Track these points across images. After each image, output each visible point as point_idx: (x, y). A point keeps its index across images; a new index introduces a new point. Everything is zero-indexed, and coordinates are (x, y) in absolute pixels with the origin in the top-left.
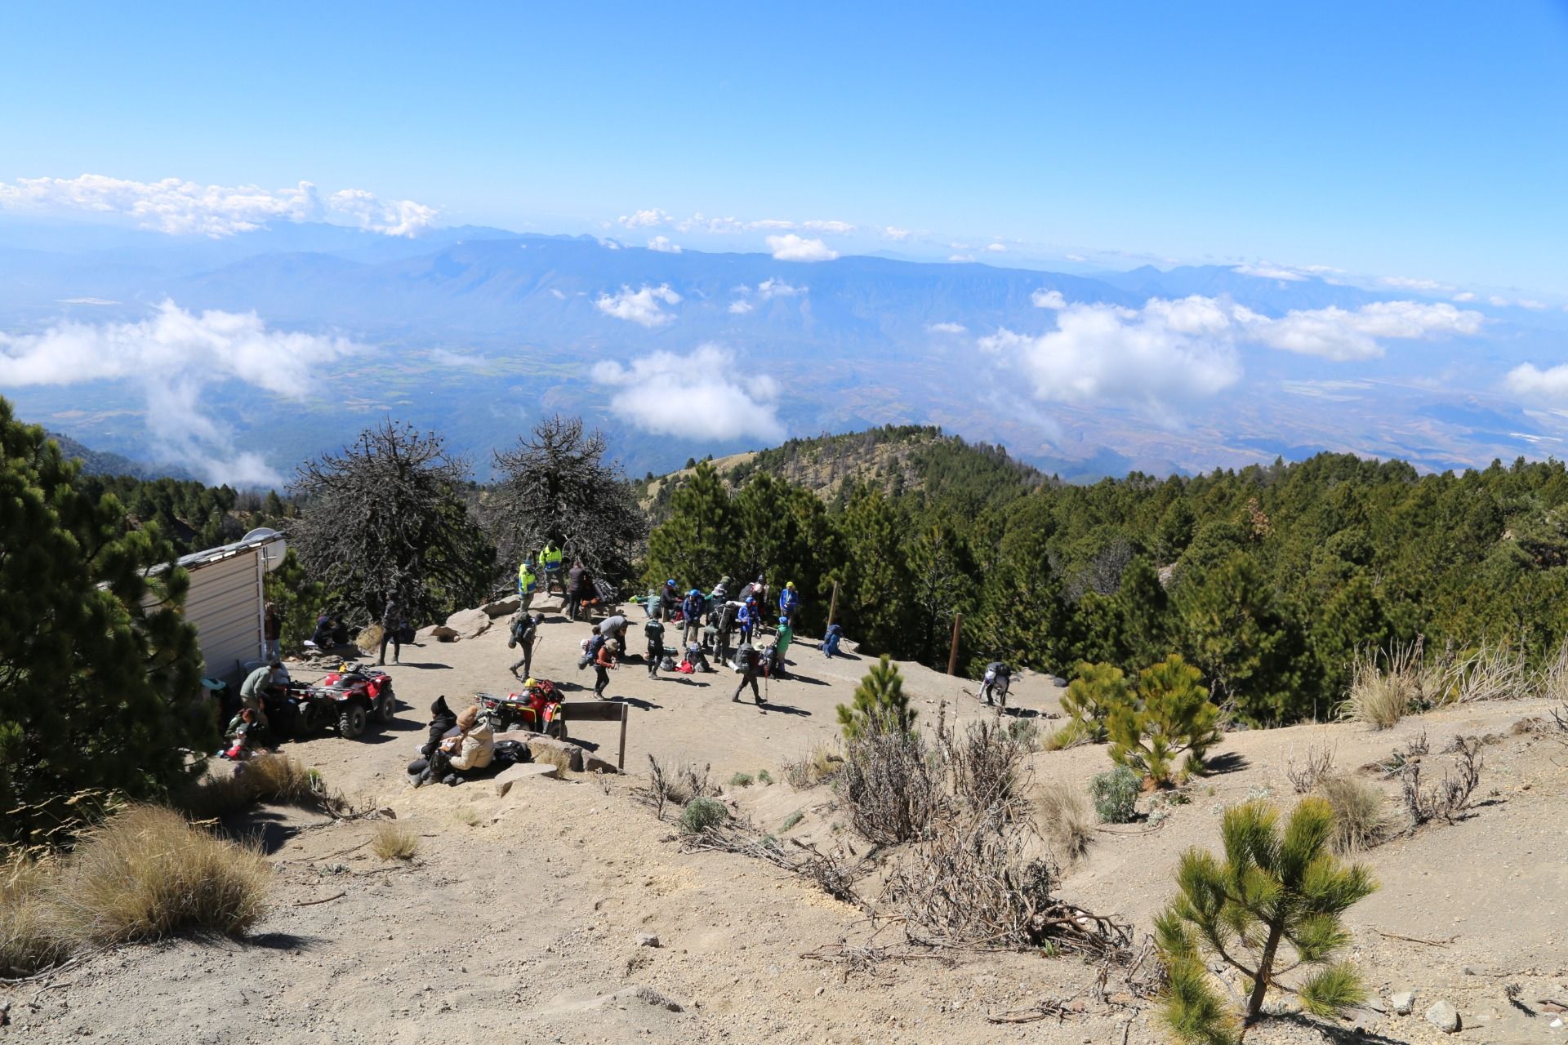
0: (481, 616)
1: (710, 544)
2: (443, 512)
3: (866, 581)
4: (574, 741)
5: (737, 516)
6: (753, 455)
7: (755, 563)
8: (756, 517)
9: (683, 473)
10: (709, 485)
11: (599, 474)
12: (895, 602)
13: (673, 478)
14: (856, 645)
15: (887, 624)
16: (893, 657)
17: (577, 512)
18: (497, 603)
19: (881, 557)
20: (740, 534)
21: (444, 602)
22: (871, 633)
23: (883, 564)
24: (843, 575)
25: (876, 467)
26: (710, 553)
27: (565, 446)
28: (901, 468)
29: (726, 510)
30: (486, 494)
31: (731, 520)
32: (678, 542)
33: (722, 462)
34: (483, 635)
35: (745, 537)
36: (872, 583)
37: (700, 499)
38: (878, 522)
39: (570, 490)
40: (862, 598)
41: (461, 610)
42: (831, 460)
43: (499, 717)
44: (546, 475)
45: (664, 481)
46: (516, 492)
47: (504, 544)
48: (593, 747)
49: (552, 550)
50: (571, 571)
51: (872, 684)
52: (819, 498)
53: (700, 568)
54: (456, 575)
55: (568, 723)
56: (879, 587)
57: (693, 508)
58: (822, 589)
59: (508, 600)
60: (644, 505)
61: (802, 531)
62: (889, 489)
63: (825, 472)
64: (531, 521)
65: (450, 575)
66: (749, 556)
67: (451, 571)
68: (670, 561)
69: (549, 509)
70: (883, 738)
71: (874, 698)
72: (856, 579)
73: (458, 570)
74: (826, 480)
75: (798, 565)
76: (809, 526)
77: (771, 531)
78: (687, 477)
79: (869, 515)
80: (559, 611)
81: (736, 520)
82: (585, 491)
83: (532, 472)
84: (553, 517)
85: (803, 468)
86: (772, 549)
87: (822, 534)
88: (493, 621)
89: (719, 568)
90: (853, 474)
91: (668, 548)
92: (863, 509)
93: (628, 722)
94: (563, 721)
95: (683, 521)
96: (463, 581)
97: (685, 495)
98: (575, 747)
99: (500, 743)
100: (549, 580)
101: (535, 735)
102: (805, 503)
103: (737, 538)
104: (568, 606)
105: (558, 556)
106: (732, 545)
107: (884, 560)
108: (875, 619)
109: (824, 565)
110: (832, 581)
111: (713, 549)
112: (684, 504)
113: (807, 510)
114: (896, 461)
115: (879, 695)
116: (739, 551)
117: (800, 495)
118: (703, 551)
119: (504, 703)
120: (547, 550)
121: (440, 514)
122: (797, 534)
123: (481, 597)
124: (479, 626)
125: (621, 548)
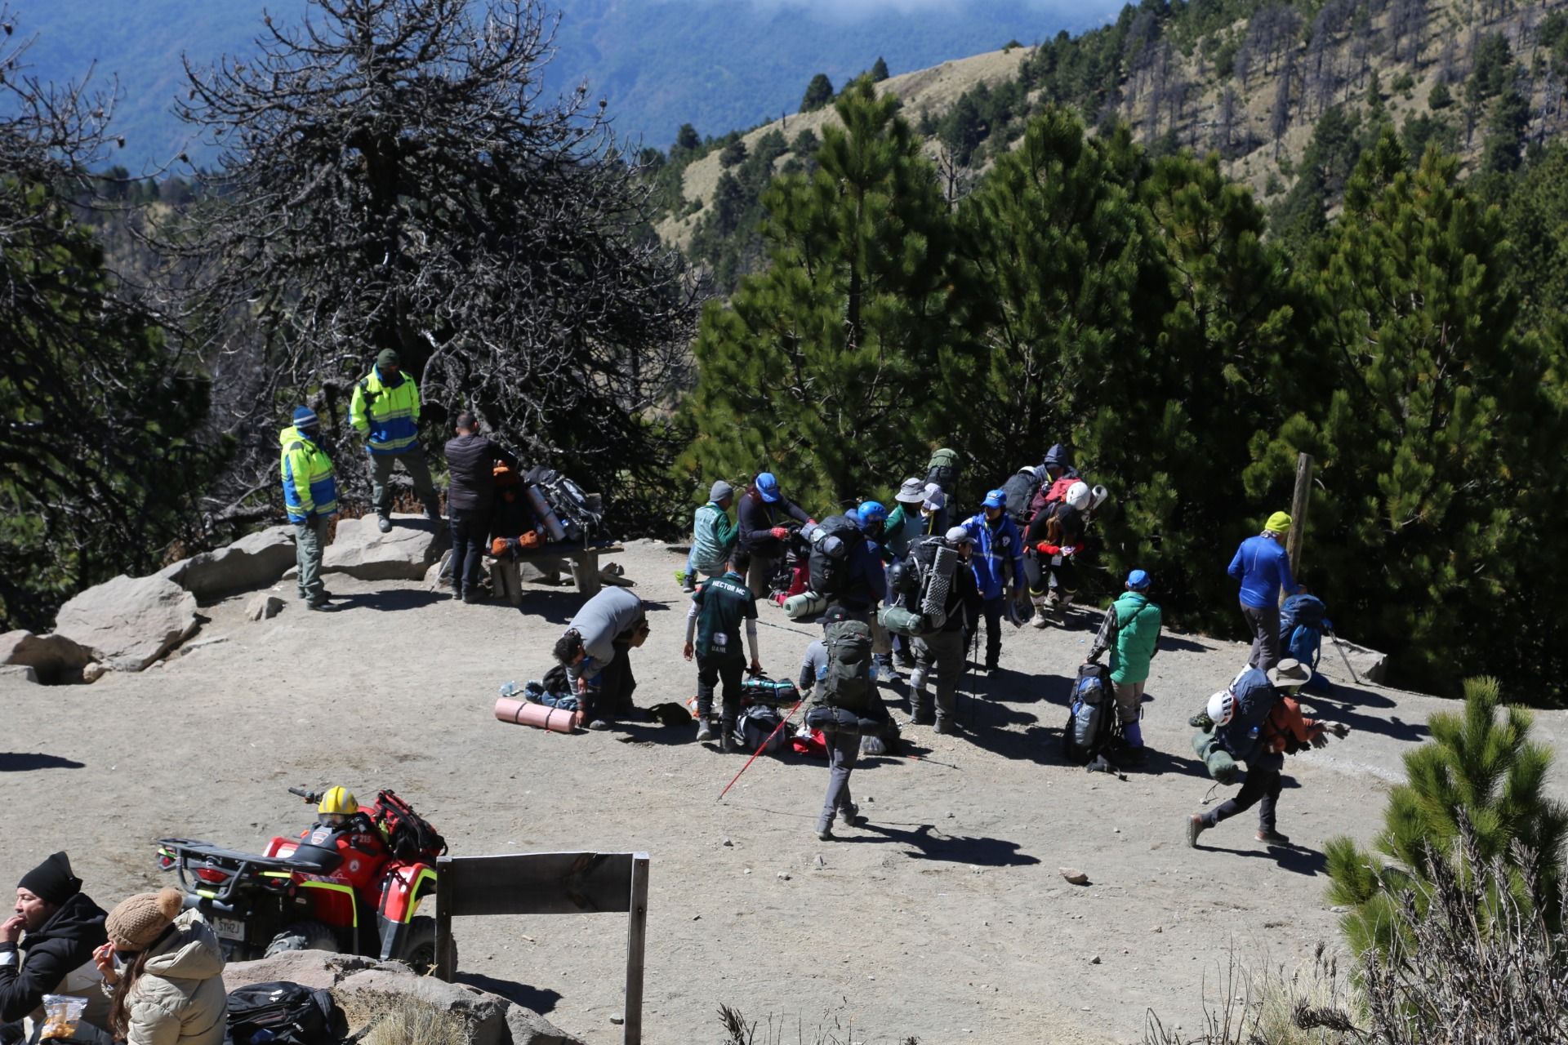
0: (167, 599)
1: (890, 346)
2: (29, 266)
3: (1405, 451)
4: (480, 982)
5: (976, 254)
6: (1017, 55)
7: (1037, 403)
8: (1034, 255)
9: (797, 124)
10: (883, 157)
11: (529, 132)
12: (1505, 515)
13: (764, 142)
14: (1375, 657)
15: (1481, 589)
16: (1508, 696)
17: (463, 258)
18: (220, 553)
19: (1454, 368)
20: (985, 313)
21: (44, 558)
22: (1426, 621)
23: (1463, 391)
24: (1327, 432)
25: (1431, 75)
26: (890, 376)
27: (415, 42)
28: (1520, 72)
29: (941, 236)
30: (162, 210)
31: (954, 269)
32: (788, 344)
33: (919, 85)
34: (176, 660)
35: (1001, 322)
36: (1424, 457)
37: (853, 203)
38: (1439, 255)
39: (438, 188)
40: (1393, 505)
41: (100, 580)
42: (1278, 61)
43: (236, 915)
44: (360, 140)
45: (735, 152)
46: (264, 198)
47: (230, 369)
48: (544, 1001)
49: (390, 380)
50: (451, 445)
51: (1441, 776)
52: (1238, 189)
53: (860, 426)
54: (81, 469)
55: (461, 925)
56: (1450, 470)
57: (832, 232)
58: (1258, 480)
59: (254, 543)
60: (674, 231)
61: (1186, 295)
62: (1476, 149)
63: (1261, 99)
64: (320, 293)
65: (59, 469)
66: (1016, 382)
67: (64, 456)
68: (762, 406)
69: (373, 252)
70: (1482, 951)
71: (1441, 822)
72: (1369, 444)
73: (87, 454)
74: (1263, 129)
75: (1177, 407)
76: (1210, 277)
77: (1086, 298)
78: (807, 136)
79: (1412, 231)
80: (419, 574)
81: (972, 267)
82: (485, 189)
83: (311, 132)
84: (387, 275)
85: (1186, 92)
86: (1089, 357)
87: (1254, 300)
88: (209, 612)
89: (919, 423)
90: (1352, 101)
91: (756, 362)
92: (1389, 216)
93: (650, 919)
94: (444, 921)
95: (803, 275)
96: (103, 488)
97: (808, 193)
98: (486, 997)
99: (247, 994)
100: (382, 474)
101: (357, 966)
102: (1194, 203)
103: (975, 325)
104: (449, 556)
105: (408, 399)
106: (961, 348)
107: (1466, 380)
108: (1436, 575)
109: (1261, 404)
110: (1291, 453)
111: (899, 362)
112: (803, 223)
113: (1200, 224)
114: (1500, 49)
115: (1465, 809)
116: (983, 368)
117: (1178, 177)
118: (869, 369)
119: (254, 868)
120: (373, 381)
121: (18, 275)
122: (1170, 304)
123: (164, 537)
124: (164, 630)
125: (609, 369)
